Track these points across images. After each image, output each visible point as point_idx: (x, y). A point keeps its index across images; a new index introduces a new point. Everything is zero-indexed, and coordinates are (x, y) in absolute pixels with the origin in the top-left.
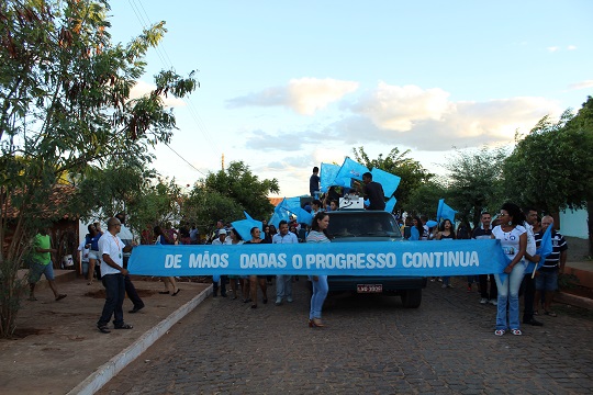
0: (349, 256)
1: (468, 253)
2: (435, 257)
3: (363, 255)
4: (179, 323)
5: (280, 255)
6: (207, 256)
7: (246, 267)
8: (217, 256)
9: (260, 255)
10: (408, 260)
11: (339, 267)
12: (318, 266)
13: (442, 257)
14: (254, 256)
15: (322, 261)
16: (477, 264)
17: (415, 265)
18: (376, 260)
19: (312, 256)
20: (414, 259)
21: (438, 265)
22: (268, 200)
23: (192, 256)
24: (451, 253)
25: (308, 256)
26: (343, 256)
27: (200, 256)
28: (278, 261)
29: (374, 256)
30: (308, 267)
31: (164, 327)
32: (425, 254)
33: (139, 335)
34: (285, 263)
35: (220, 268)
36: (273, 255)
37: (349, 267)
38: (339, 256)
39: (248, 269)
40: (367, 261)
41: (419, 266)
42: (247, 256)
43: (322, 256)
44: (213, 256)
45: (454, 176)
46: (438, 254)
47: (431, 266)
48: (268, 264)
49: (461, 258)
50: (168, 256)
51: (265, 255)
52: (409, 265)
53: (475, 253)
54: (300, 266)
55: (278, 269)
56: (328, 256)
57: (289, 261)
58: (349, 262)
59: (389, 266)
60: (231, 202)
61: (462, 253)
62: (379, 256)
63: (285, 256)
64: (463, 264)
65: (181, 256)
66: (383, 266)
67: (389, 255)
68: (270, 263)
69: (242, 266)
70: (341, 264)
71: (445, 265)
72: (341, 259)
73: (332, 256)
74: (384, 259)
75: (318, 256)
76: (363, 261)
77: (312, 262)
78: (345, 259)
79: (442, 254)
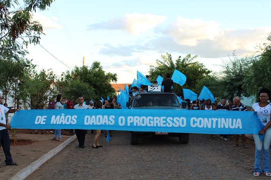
0: (155, 118)
1: (234, 120)
2: (212, 121)
3: (165, 118)
4: (47, 162)
5: (111, 117)
6: (63, 117)
7: (88, 124)
8: (70, 116)
9: (98, 116)
10: (194, 122)
11: (149, 125)
12: (135, 125)
13: (217, 122)
14: (94, 117)
15: (138, 121)
16: (241, 127)
17: (199, 126)
18: (173, 122)
19: (132, 117)
20: (198, 122)
21: (214, 127)
22: (110, 85)
23: (54, 117)
24: (223, 119)
25: (129, 118)
26: (152, 118)
27: (58, 117)
28: (109, 120)
29: (171, 119)
30: (129, 125)
31: (36, 165)
32: (206, 119)
33: (16, 172)
34: (113, 122)
35: (71, 125)
36: (106, 117)
37: (155, 126)
38: (149, 118)
39: (89, 125)
40: (167, 122)
41: (201, 126)
42: (89, 117)
43: (138, 117)
44: (67, 117)
46: (215, 120)
47: (209, 127)
48: (102, 122)
49: (230, 123)
50: (37, 117)
51: (101, 117)
52: (195, 126)
53: (239, 120)
54: (123, 124)
55: (109, 126)
56: (142, 117)
57: (116, 120)
58: (155, 122)
59: (182, 126)
60: (87, 85)
61: (230, 119)
62: (175, 118)
63: (114, 117)
64: (231, 127)
65: (46, 117)
66: (177, 126)
67: (182, 118)
68: (104, 121)
69: (86, 123)
70: (150, 123)
71: (219, 127)
72: (150, 120)
73: (144, 117)
74: (179, 121)
75: (135, 117)
76: (165, 122)
77: (131, 122)
78: (153, 120)
79: (217, 119)
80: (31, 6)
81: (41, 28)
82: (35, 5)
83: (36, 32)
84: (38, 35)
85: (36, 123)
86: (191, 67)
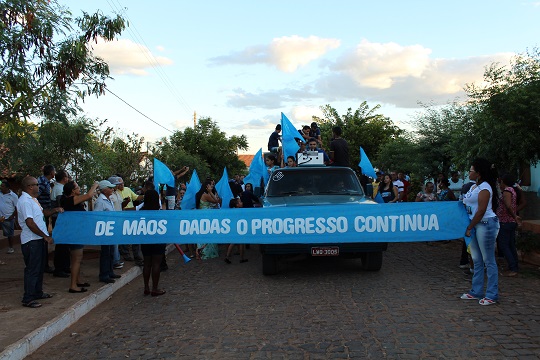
0: (297, 220)
1: (426, 217)
2: (390, 221)
3: (313, 219)
5: (223, 221)
6: (143, 222)
7: (186, 233)
8: (155, 222)
9: (202, 221)
10: (361, 224)
11: (287, 232)
12: (264, 232)
13: (398, 221)
14: (195, 222)
15: (268, 226)
16: (437, 228)
17: (369, 230)
18: (326, 225)
19: (258, 221)
20: (368, 223)
21: (393, 230)
23: (127, 222)
24: (407, 217)
25: (253, 221)
26: (291, 221)
27: (135, 222)
28: (221, 226)
29: (323, 220)
30: (254, 232)
32: (379, 218)
34: (228, 229)
35: (158, 235)
36: (216, 221)
37: (297, 232)
38: (287, 220)
39: (189, 236)
40: (316, 226)
41: (372, 230)
42: (187, 222)
43: (269, 220)
44: (150, 223)
45: (421, 132)
46: (394, 218)
47: (386, 230)
48: (210, 229)
49: (419, 221)
50: (99, 223)
51: (208, 221)
52: (361, 230)
53: (433, 217)
54: (245, 232)
55: (222, 235)
56: (276, 220)
57: (233, 226)
58: (297, 226)
59: (340, 230)
61: (419, 216)
62: (329, 220)
63: (229, 221)
64: (421, 228)
65: (113, 223)
66: (333, 231)
67: (340, 218)
68: (213, 228)
69: (182, 233)
70: (289, 229)
71: (402, 230)
72: (289, 223)
73: (280, 220)
74: (335, 224)
75: (265, 220)
76: (313, 225)
77: (258, 227)
78: (294, 223)
79: (397, 217)
80: (89, 34)
81: (107, 69)
82: (96, 33)
83: (99, 76)
84: (101, 81)
85: (97, 233)
86: (371, 125)
